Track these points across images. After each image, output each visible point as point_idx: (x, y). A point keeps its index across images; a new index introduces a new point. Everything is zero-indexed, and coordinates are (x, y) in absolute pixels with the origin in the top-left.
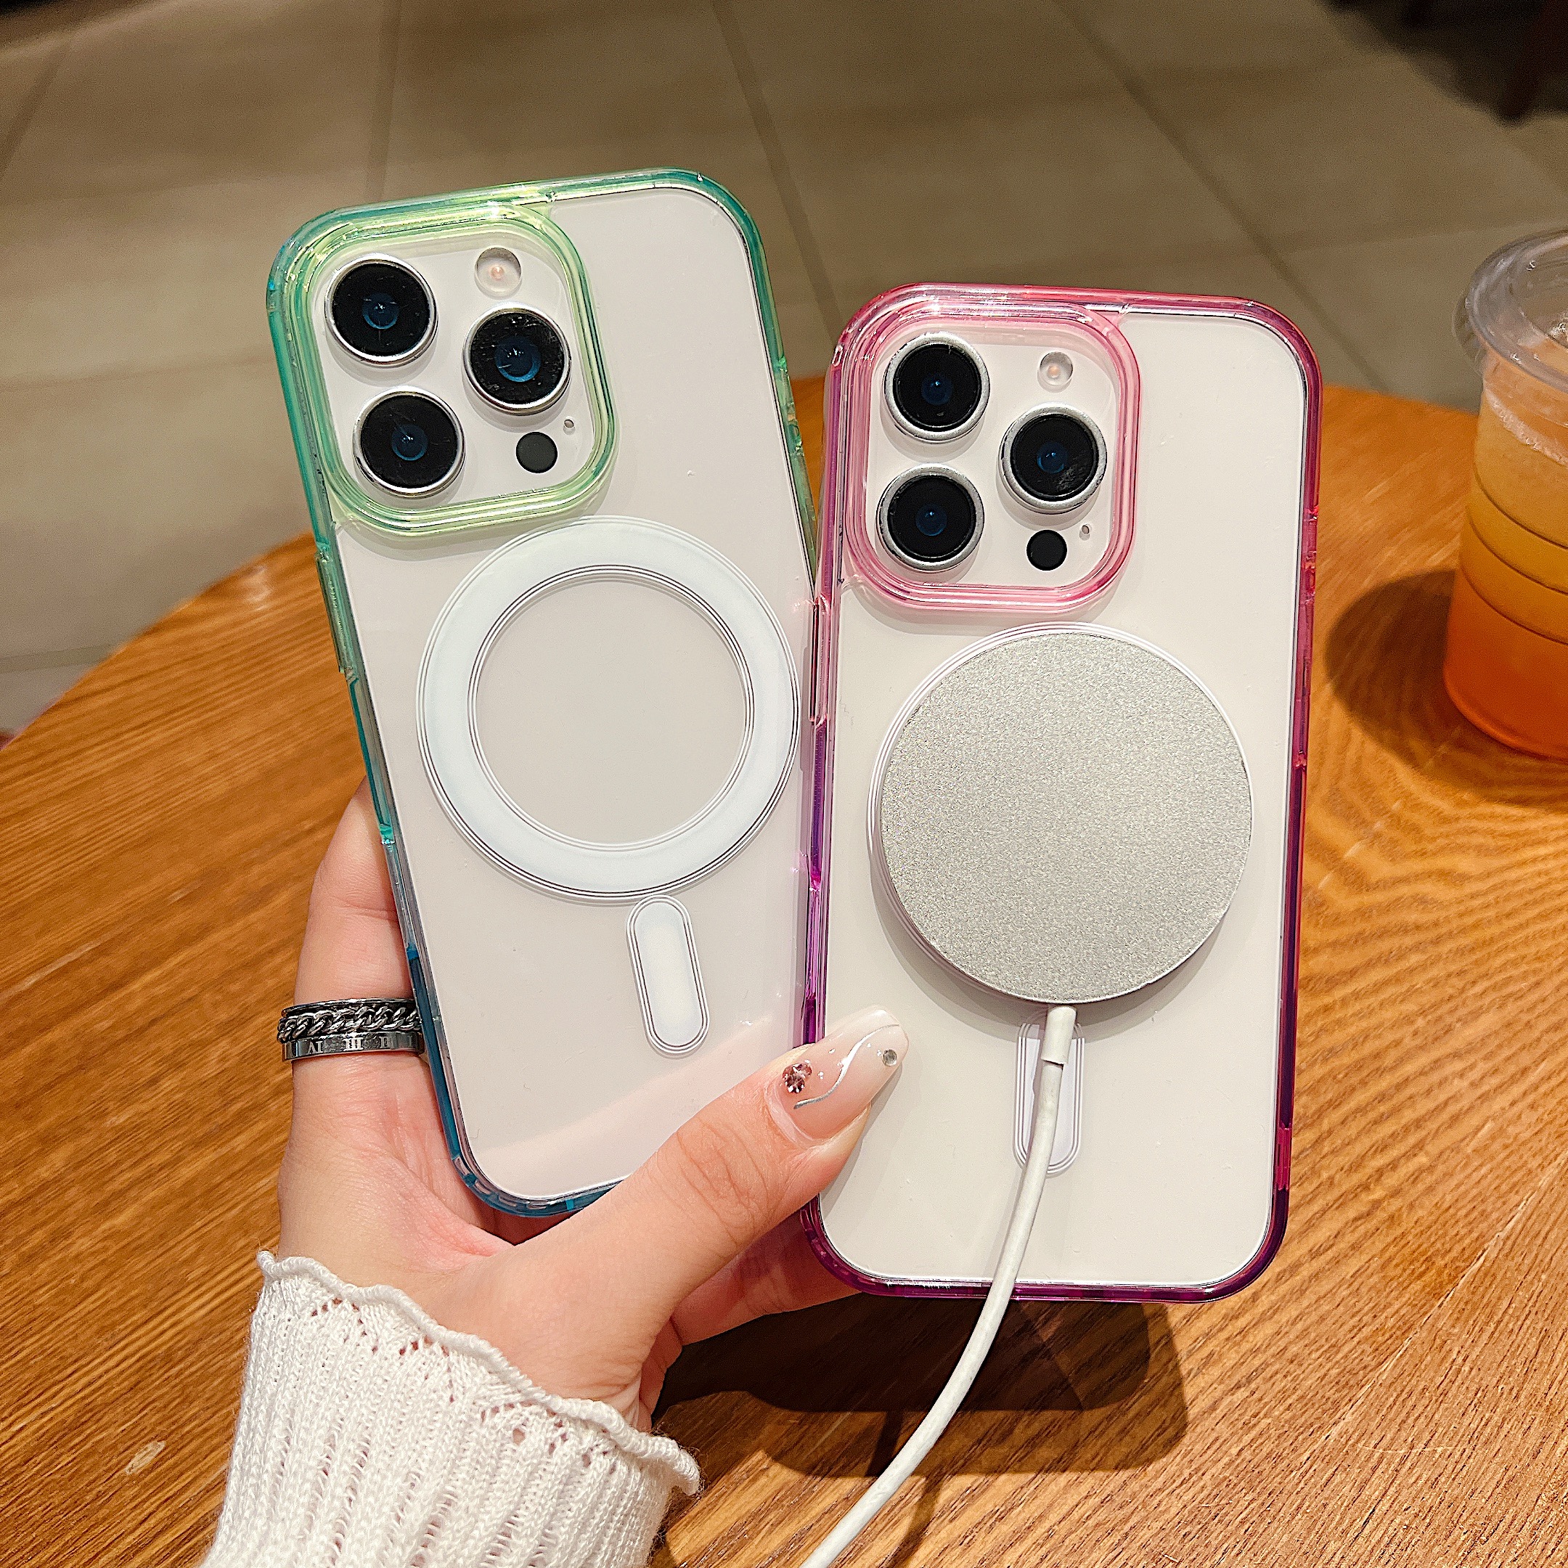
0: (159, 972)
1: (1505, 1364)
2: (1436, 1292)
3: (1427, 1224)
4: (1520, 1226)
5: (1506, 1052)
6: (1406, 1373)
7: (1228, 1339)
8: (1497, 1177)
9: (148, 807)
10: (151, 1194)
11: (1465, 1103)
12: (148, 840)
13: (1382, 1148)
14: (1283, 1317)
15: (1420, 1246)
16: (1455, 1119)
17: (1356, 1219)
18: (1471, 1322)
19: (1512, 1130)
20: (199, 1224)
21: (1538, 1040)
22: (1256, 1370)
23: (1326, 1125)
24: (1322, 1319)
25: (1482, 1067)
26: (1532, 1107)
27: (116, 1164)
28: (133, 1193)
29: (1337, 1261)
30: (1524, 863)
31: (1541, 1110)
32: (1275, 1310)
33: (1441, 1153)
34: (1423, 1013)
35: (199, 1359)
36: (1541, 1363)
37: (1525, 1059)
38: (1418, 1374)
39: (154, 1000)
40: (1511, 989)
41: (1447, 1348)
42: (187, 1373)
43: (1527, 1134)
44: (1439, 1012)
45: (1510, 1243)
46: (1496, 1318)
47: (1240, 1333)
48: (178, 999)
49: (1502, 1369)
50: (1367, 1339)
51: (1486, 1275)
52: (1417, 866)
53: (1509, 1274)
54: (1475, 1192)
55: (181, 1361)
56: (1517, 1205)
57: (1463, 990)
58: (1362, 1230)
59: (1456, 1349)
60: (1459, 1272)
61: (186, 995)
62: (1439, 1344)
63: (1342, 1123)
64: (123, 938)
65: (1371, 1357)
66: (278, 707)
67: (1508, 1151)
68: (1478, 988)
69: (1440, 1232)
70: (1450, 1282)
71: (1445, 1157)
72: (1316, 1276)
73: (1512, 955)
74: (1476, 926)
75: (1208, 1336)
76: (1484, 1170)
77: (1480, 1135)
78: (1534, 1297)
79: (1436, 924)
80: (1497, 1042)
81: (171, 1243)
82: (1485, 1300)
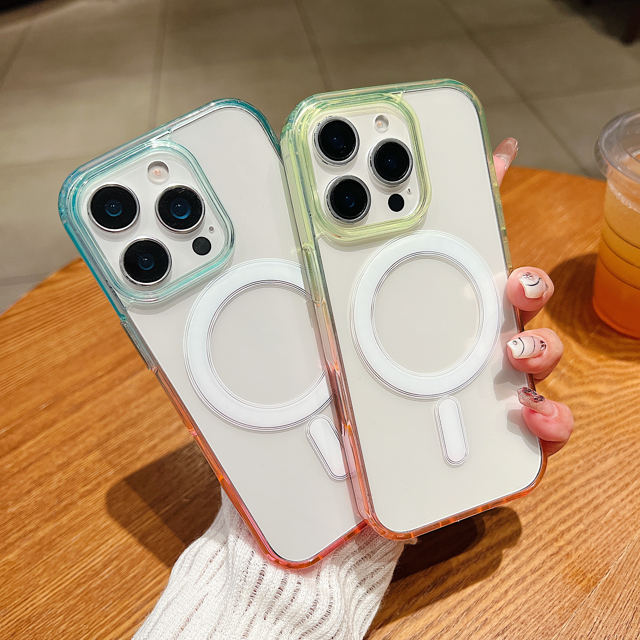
0: (34, 441)
1: (618, 625)
2: (587, 590)
3: (583, 558)
4: (625, 558)
5: (620, 476)
6: (574, 629)
7: (494, 612)
8: (615, 535)
9: (33, 366)
10: (26, 544)
11: (601, 500)
12: (31, 382)
13: (564, 521)
14: (519, 602)
15: (580, 568)
16: (596, 508)
17: (552, 555)
18: (603, 604)
19: (622, 513)
20: (45, 558)
21: (634, 470)
22: (506, 627)
23: (539, 510)
24: (536, 603)
25: (609, 483)
26: (631, 502)
27: (11, 530)
28: (18, 543)
29: (543, 575)
30: (627, 387)
31: (635, 503)
32: (515, 598)
33: (590, 524)
34: (582, 457)
35: (42, 621)
36: (634, 624)
37: (628, 479)
38: (579, 629)
39: (31, 455)
40: (622, 446)
41: (592, 617)
42: (36, 628)
43: (629, 515)
44: (589, 457)
45: (620, 566)
46: (614, 602)
47: (500, 609)
48: (41, 454)
49: (616, 627)
50: (556, 612)
51: (610, 582)
52: (580, 389)
53: (620, 581)
54: (605, 542)
55: (33, 623)
56: (624, 549)
57: (600, 447)
58: (554, 560)
59: (596, 617)
60: (598, 580)
61: (46, 451)
62: (588, 615)
63: (546, 509)
64: (20, 426)
65: (558, 621)
66: (90, 321)
67: (620, 522)
68: (607, 446)
69: (589, 562)
70: (593, 585)
71: (592, 525)
72: (534, 582)
73: (622, 431)
74: (606, 417)
75: (485, 611)
76: (609, 532)
77: (607, 515)
78: (631, 592)
79: (589, 416)
80: (615, 471)
81: (33, 567)
82: (609, 594)
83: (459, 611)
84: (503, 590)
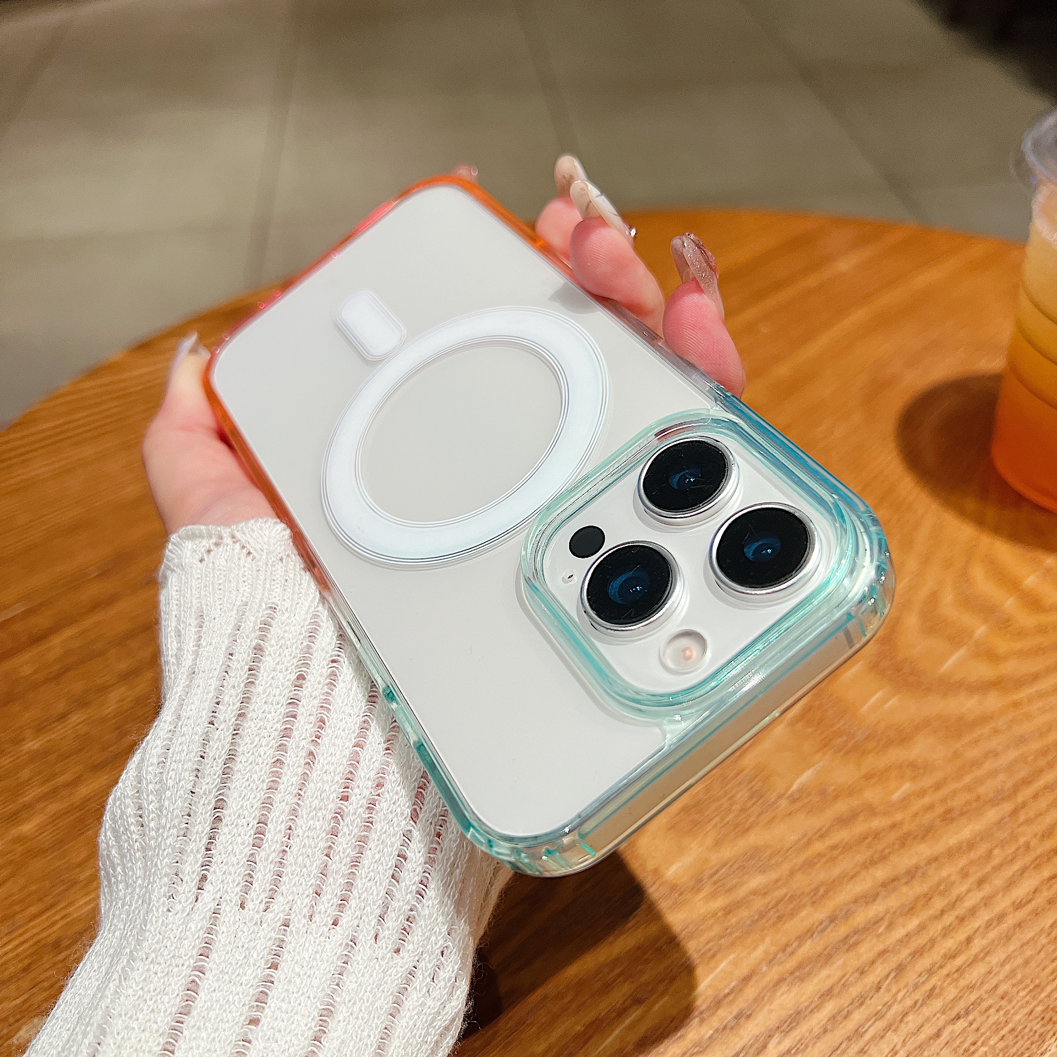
7: (948, 975)
14: (994, 959)
22: (972, 1004)
29: (1036, 914)
47: (957, 971)
63: (1034, 798)
64: (50, 603)
83: (880, 970)
84: (961, 936)
